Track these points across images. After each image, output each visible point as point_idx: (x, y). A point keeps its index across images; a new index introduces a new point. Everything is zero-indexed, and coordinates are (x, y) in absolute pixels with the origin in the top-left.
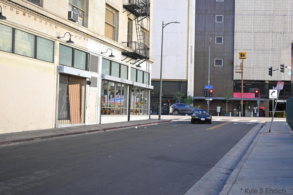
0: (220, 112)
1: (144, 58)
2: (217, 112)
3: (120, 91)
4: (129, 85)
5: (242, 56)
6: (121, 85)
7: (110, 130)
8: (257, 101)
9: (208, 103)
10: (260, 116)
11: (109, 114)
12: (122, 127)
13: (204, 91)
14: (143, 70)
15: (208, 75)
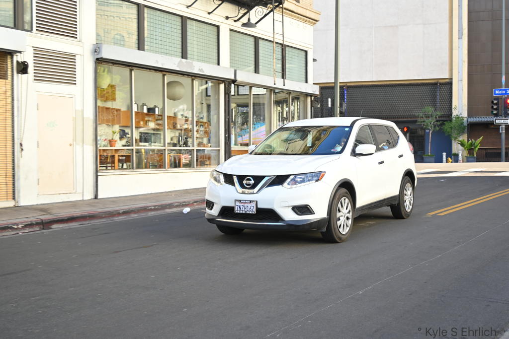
9: (503, 131)
13: (492, 102)
14: (282, 42)
15: (501, 64)
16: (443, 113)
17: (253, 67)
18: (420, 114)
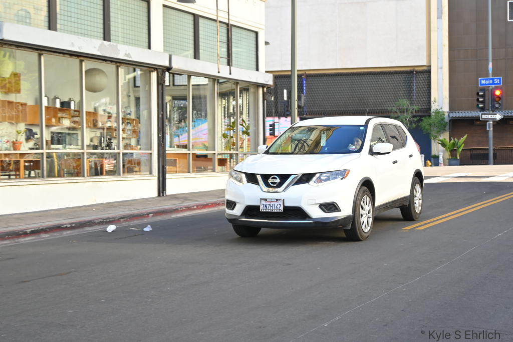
9: (489, 127)
13: (478, 94)
14: (227, 21)
15: (488, 49)
16: (421, 107)
17: (191, 52)
18: (393, 108)
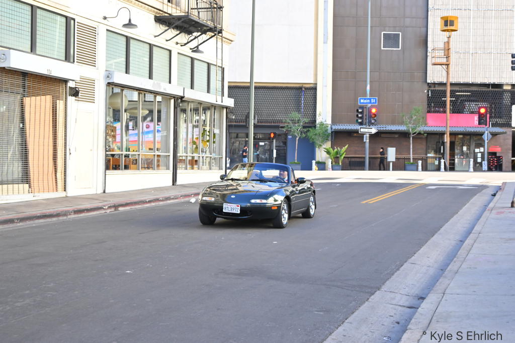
0: (394, 160)
1: (211, 30)
2: (389, 160)
3: (151, 112)
4: (174, 97)
5: (448, 23)
6: (155, 97)
7: (128, 208)
8: (482, 134)
9: (366, 139)
10: (490, 169)
11: (126, 167)
12: (157, 200)
13: (357, 110)
16: (309, 119)
17: (190, 84)
18: (286, 119)
